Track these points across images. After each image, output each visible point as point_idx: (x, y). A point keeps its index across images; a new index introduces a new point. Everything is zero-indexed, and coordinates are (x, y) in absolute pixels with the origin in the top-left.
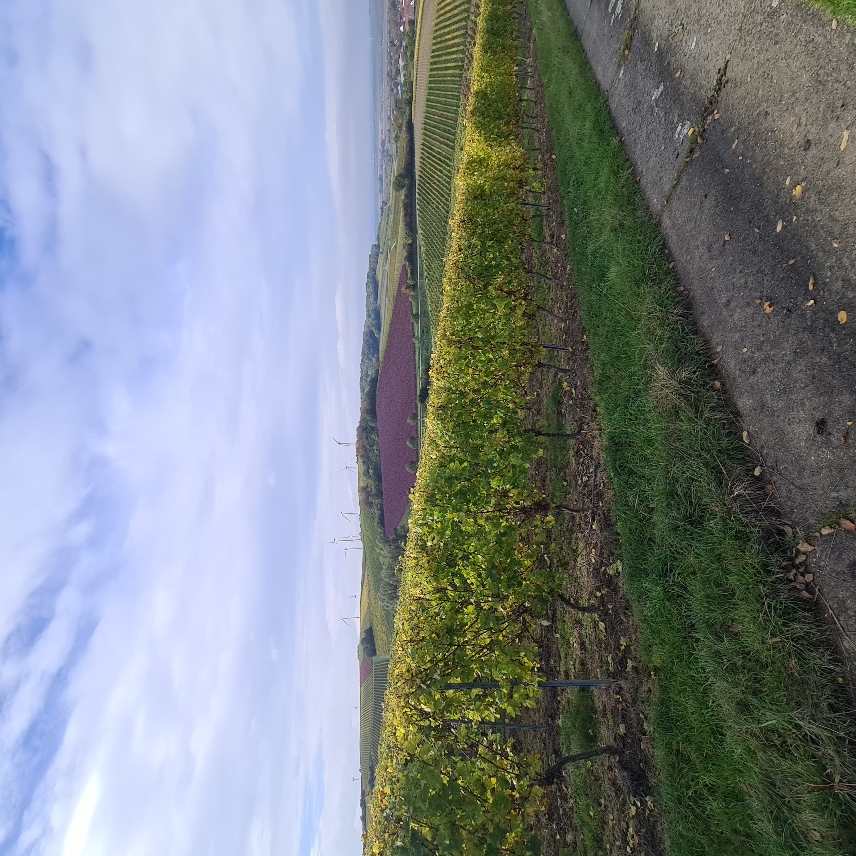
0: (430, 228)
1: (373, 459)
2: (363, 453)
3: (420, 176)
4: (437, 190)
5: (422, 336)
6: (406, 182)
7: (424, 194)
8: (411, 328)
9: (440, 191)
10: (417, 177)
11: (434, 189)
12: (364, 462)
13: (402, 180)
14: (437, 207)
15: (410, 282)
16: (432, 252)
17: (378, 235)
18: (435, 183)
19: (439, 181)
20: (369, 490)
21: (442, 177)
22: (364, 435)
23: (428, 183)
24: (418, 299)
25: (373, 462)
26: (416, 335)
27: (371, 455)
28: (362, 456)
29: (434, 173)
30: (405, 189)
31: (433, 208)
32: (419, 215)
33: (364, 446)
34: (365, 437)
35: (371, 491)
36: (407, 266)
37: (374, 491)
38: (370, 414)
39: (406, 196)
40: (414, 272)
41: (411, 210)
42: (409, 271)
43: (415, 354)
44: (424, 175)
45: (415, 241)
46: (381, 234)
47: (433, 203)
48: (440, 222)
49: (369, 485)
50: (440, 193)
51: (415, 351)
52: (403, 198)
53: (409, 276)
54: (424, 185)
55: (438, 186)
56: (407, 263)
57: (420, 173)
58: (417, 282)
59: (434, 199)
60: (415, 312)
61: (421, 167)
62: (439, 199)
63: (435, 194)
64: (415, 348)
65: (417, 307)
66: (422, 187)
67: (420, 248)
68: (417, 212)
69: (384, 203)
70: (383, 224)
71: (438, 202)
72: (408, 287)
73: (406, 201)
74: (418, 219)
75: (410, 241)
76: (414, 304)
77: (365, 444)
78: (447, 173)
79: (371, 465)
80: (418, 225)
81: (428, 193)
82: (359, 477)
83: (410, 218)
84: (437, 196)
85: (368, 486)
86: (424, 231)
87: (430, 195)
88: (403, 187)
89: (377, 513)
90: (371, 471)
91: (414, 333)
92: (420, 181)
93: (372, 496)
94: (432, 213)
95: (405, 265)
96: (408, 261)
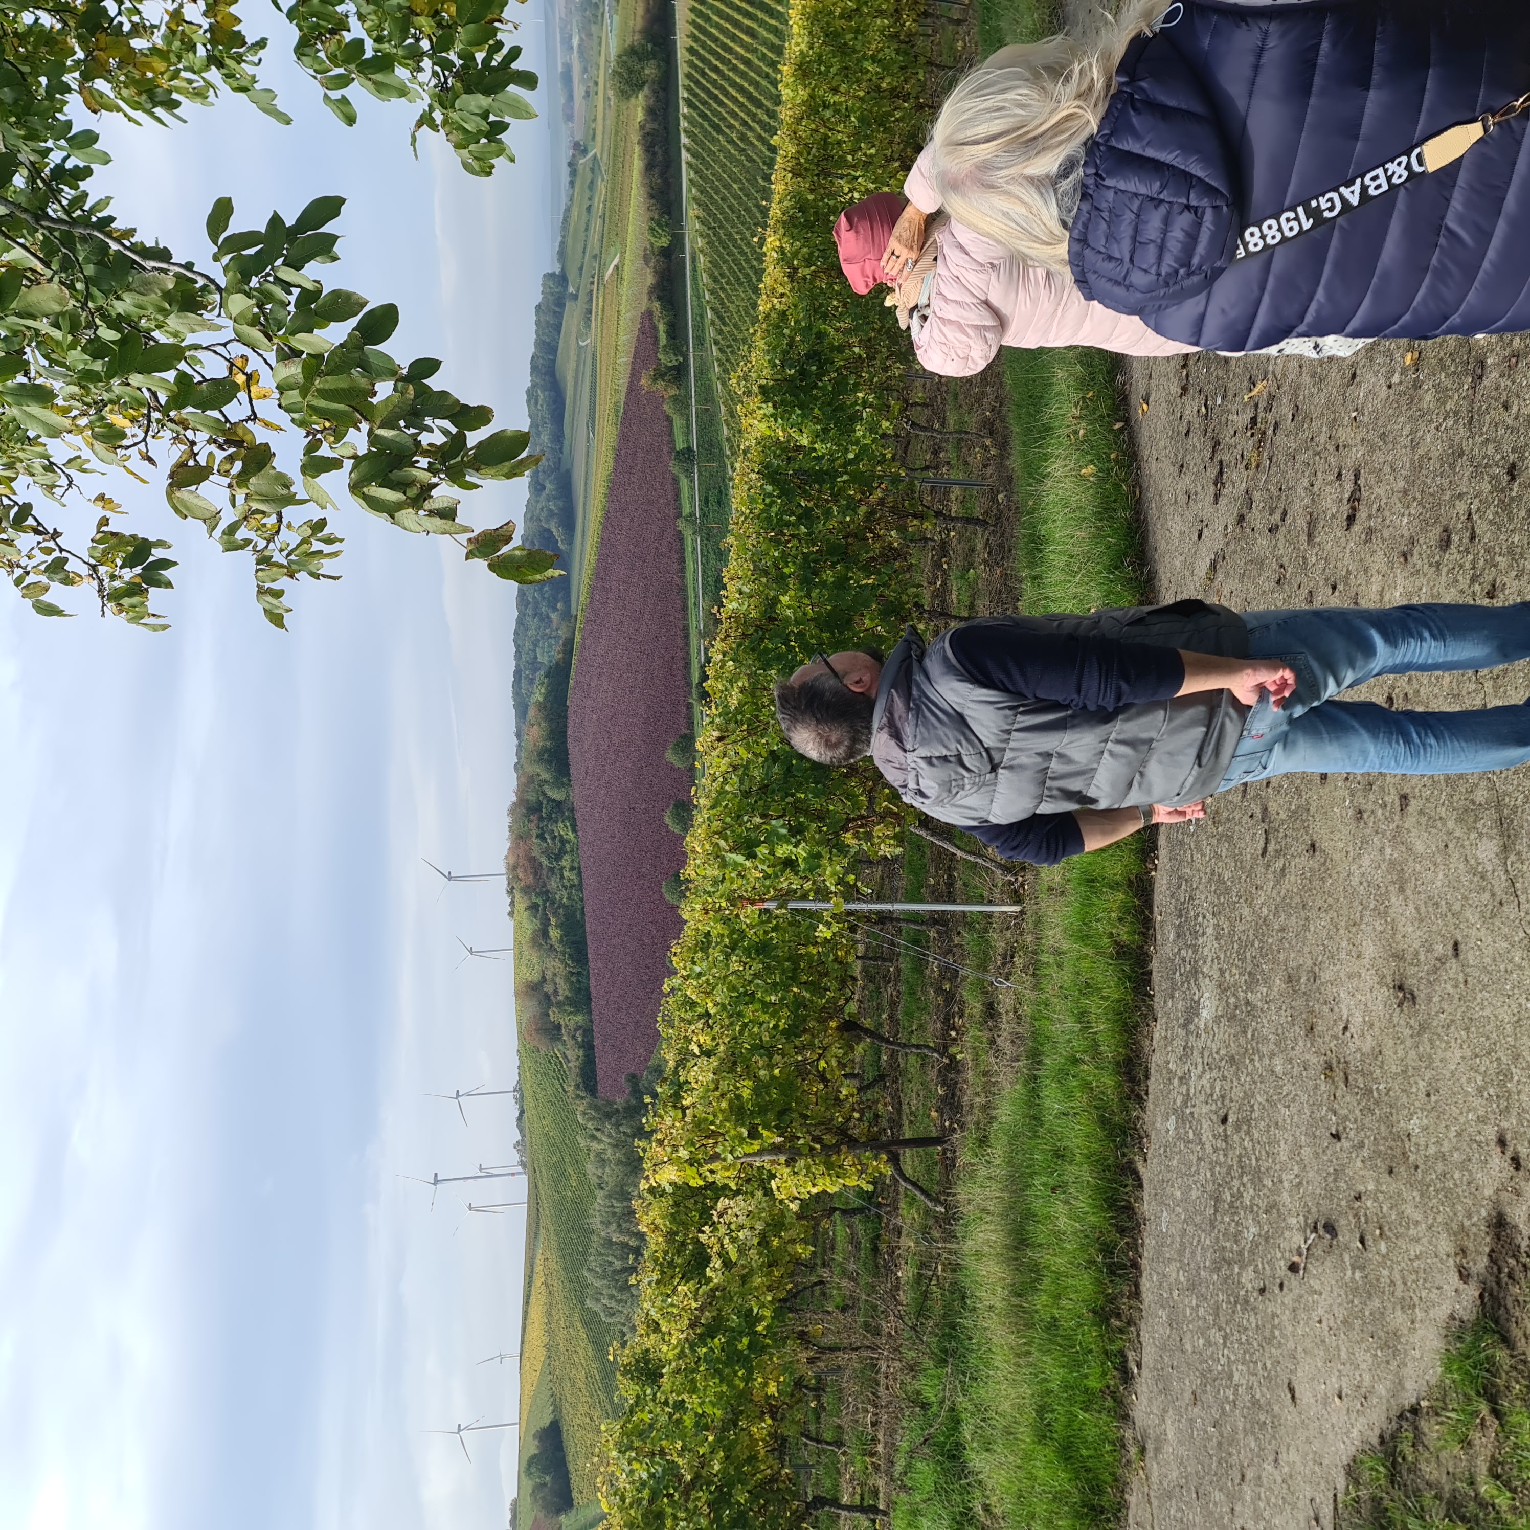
0: (724, 199)
1: (562, 896)
2: (531, 879)
3: (691, 50)
4: (741, 90)
5: (704, 515)
6: (650, 70)
7: (704, 103)
8: (670, 496)
9: (751, 89)
10: (682, 55)
11: (734, 84)
12: (533, 907)
13: (637, 67)
14: (743, 137)
15: (667, 359)
16: (730, 268)
17: (563, 244)
18: (734, 69)
19: (747, 62)
20: (549, 988)
21: (754, 51)
22: (532, 826)
23: (715, 69)
24: (688, 406)
25: (562, 905)
26: (686, 510)
27: (553, 884)
28: (526, 890)
29: (734, 38)
30: (646, 90)
31: (731, 141)
32: (689, 164)
33: (533, 860)
34: (534, 832)
35: (556, 992)
36: (657, 313)
37: (564, 990)
38: (549, 762)
39: (651, 112)
40: (676, 331)
41: (666, 152)
42: (661, 327)
43: (683, 570)
44: (704, 45)
45: (677, 242)
46: (570, 242)
47: (731, 127)
48: (753, 182)
49: (549, 975)
50: (750, 97)
51: (682, 560)
52: (640, 115)
53: (663, 339)
54: (703, 74)
55: (743, 75)
56: (657, 305)
57: (690, 42)
58: (686, 358)
59: (734, 115)
60: (680, 445)
61: (693, 23)
62: (749, 112)
63: (735, 100)
64: (682, 550)
65: (688, 432)
66: (697, 83)
67: (694, 260)
68: (685, 155)
69: (580, 149)
70: (575, 213)
71: (745, 123)
72: (659, 375)
73: (649, 126)
74: (686, 175)
75: (664, 242)
76: (678, 422)
77: (536, 853)
78: (771, 37)
79: (555, 914)
80: (688, 191)
81: (715, 98)
82: (519, 956)
83: (662, 175)
84: (741, 106)
85: (544, 979)
86: (706, 208)
87: (721, 104)
88: (641, 87)
89: (574, 1055)
90: (555, 933)
91: (679, 508)
92: (691, 64)
93: (560, 1004)
94: (730, 156)
95: (649, 314)
96: (659, 298)
